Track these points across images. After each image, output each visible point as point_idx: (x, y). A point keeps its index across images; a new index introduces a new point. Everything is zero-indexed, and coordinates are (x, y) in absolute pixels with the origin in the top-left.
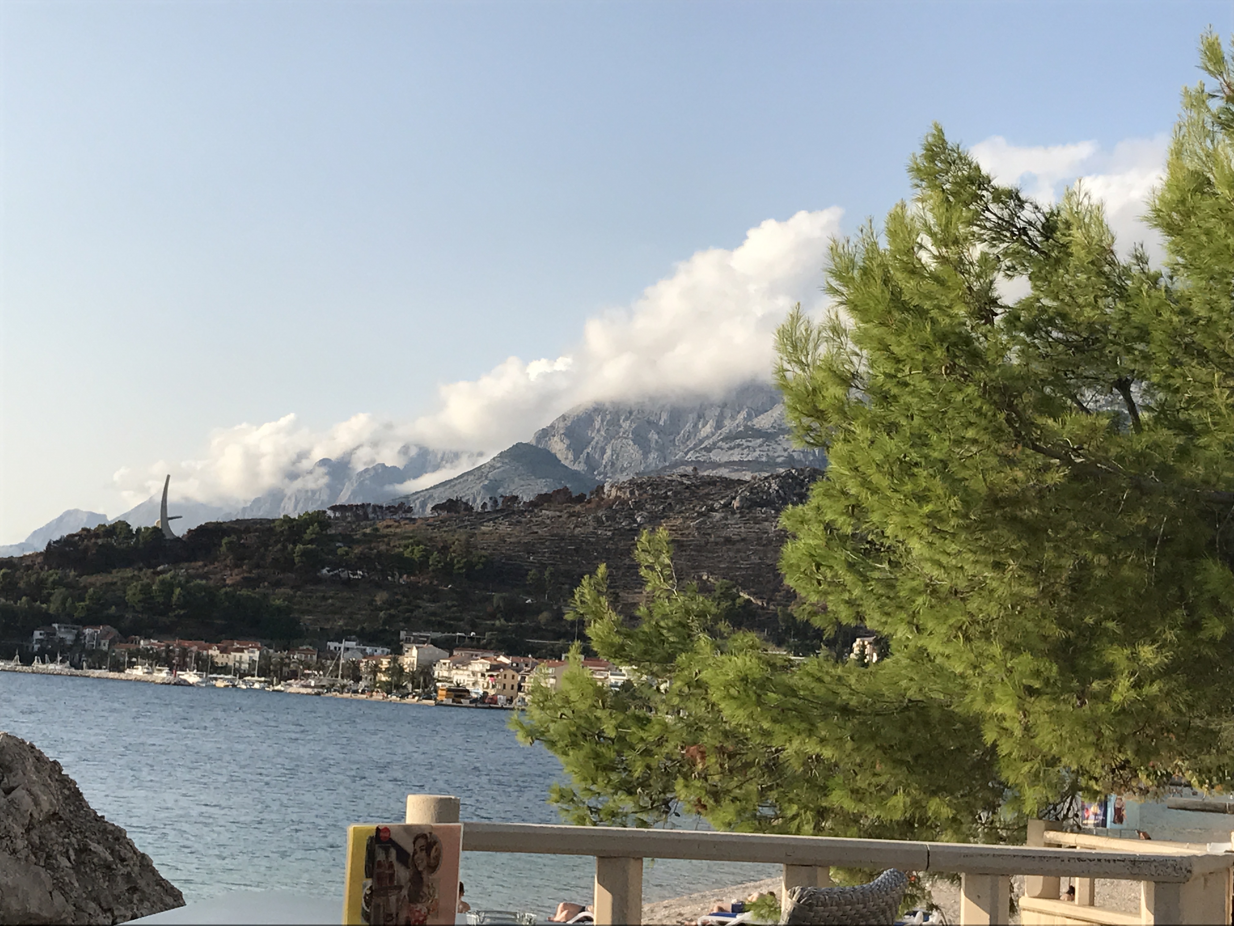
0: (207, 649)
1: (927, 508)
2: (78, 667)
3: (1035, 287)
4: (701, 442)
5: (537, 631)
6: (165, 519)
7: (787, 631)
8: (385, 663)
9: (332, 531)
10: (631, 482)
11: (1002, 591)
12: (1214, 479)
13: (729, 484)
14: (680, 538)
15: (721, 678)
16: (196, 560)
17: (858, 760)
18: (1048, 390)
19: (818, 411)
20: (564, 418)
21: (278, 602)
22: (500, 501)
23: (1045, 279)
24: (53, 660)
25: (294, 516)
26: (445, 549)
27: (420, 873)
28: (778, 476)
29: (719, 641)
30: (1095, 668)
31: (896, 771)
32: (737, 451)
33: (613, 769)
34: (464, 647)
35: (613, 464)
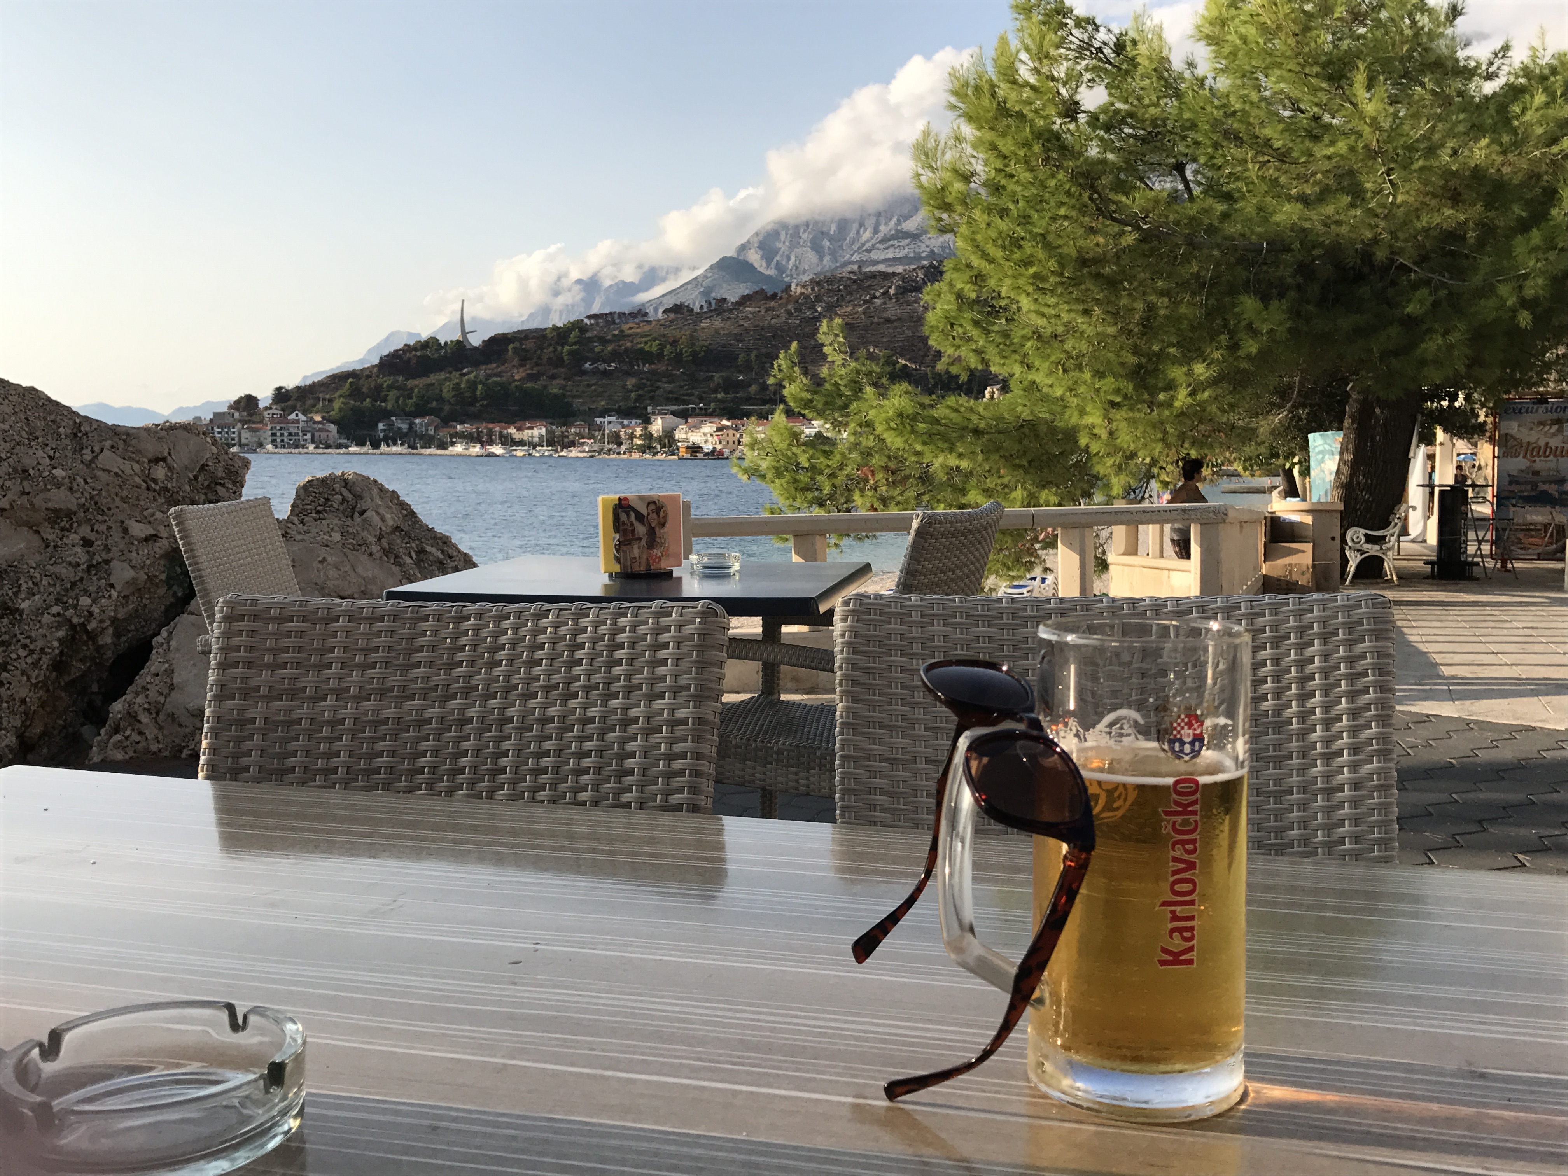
0: (506, 428)
1: (1032, 271)
2: (413, 447)
3: (1110, 95)
4: (863, 245)
5: (749, 400)
6: (464, 333)
7: (935, 386)
8: (638, 431)
9: (589, 335)
10: (812, 281)
11: (1090, 331)
12: (1248, 233)
13: (886, 276)
14: (850, 321)
15: (884, 415)
16: (491, 362)
17: (987, 468)
18: (1122, 176)
19: (946, 204)
20: (757, 234)
21: (555, 391)
22: (713, 302)
23: (1118, 87)
24: (395, 444)
25: (560, 324)
26: (674, 343)
27: (653, 529)
28: (923, 267)
29: (882, 390)
30: (1160, 385)
31: (1015, 473)
32: (891, 250)
33: (808, 489)
34: (697, 415)
35: (797, 268)
